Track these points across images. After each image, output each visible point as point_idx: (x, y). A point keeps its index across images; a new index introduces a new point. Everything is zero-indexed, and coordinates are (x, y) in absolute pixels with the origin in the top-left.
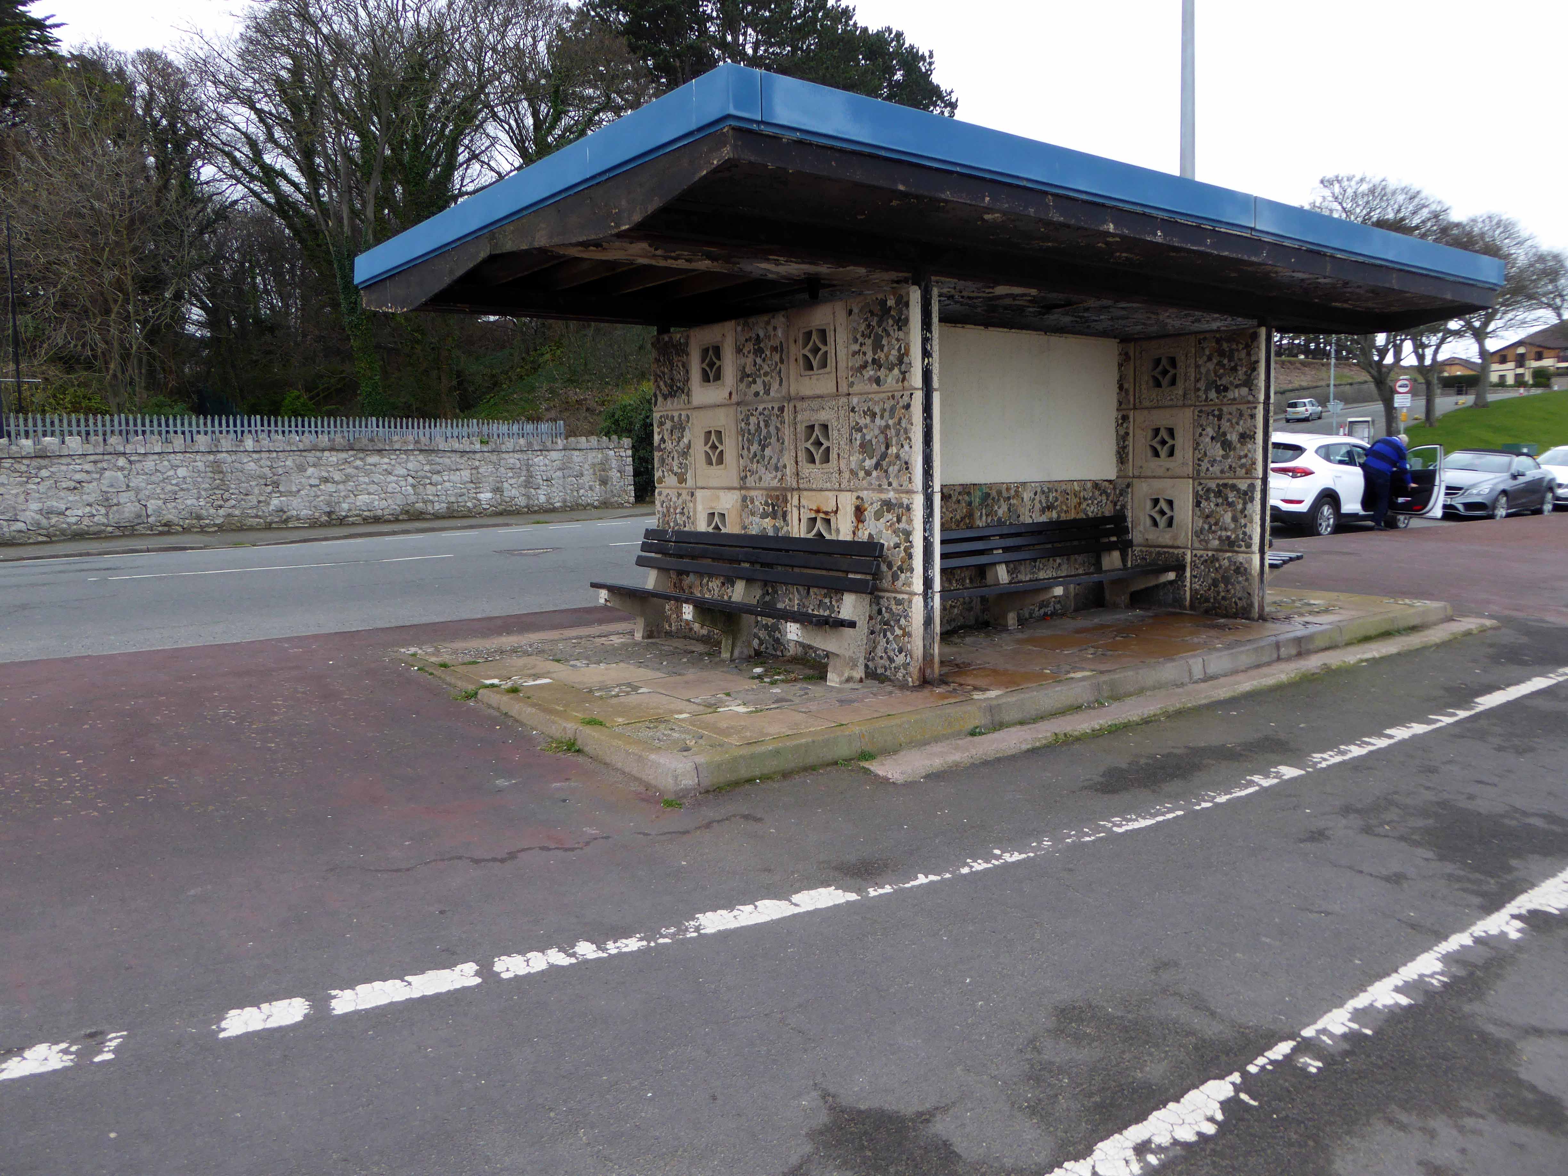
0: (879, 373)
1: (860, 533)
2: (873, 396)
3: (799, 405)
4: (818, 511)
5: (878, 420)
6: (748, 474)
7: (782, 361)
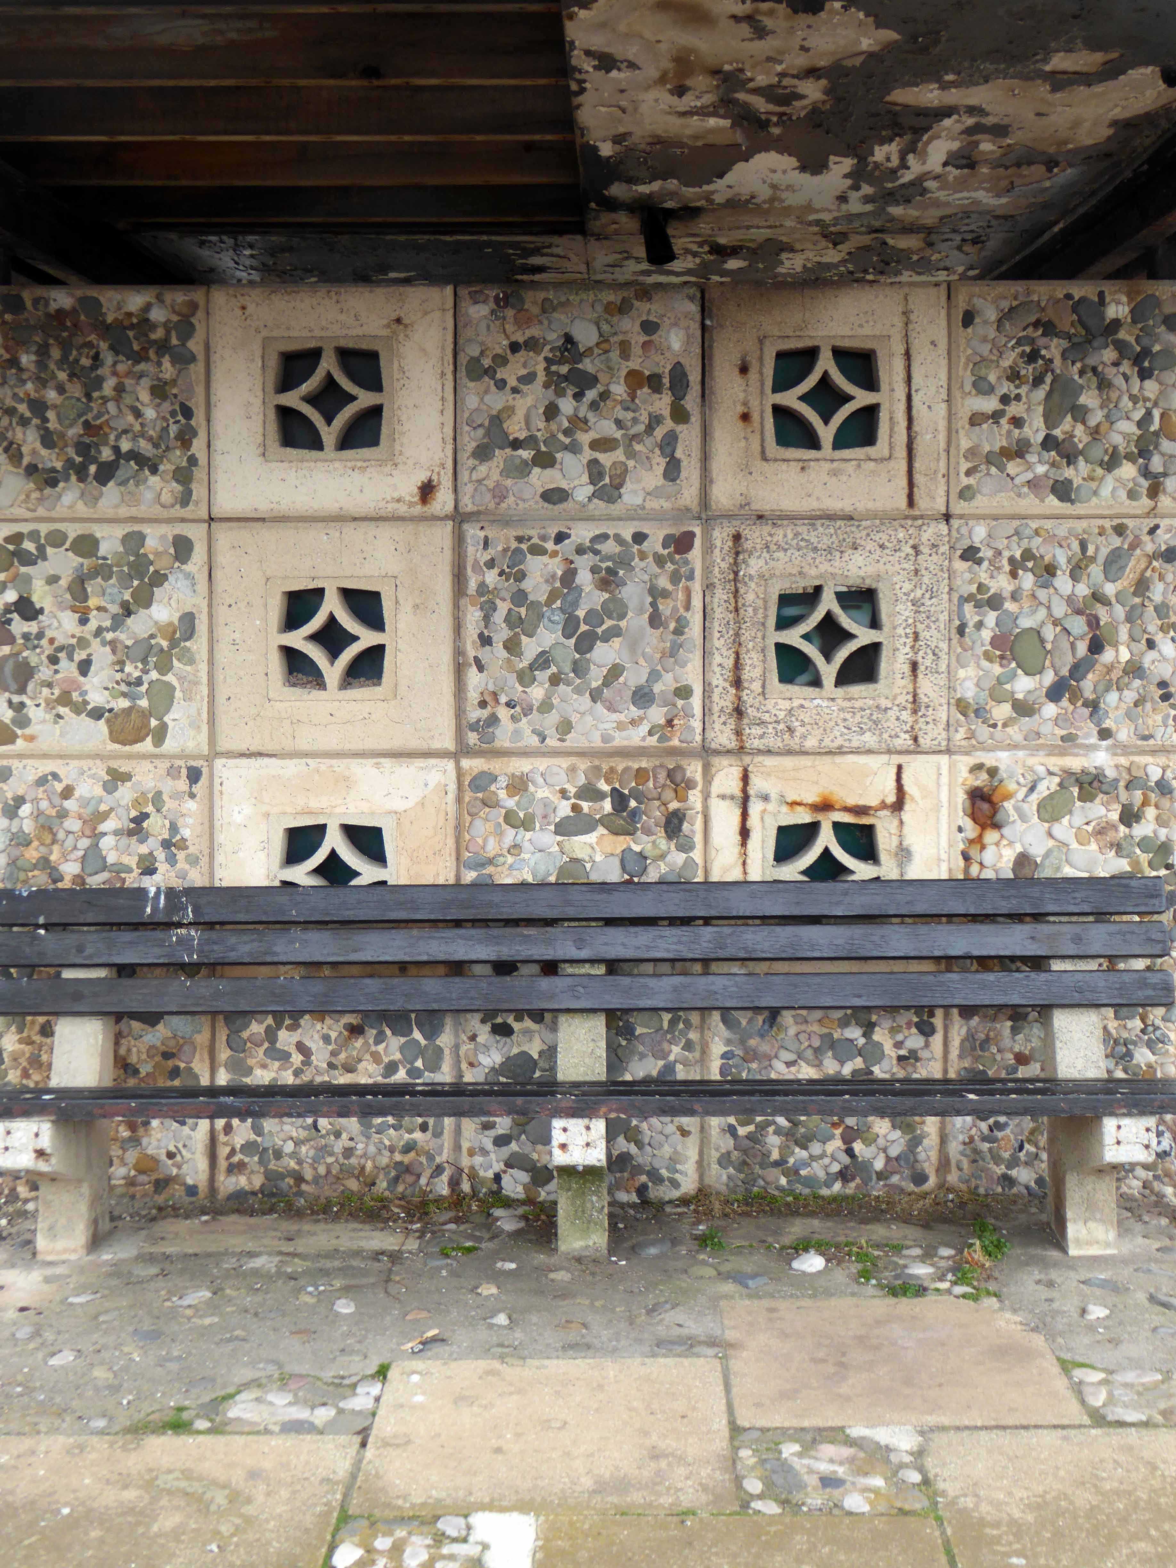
0: (1069, 473)
1: (989, 856)
2: (1048, 524)
3: (754, 536)
4: (825, 806)
5: (1063, 582)
6: (503, 713)
7: (680, 415)
